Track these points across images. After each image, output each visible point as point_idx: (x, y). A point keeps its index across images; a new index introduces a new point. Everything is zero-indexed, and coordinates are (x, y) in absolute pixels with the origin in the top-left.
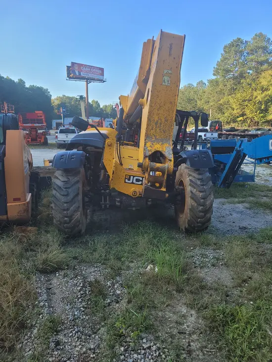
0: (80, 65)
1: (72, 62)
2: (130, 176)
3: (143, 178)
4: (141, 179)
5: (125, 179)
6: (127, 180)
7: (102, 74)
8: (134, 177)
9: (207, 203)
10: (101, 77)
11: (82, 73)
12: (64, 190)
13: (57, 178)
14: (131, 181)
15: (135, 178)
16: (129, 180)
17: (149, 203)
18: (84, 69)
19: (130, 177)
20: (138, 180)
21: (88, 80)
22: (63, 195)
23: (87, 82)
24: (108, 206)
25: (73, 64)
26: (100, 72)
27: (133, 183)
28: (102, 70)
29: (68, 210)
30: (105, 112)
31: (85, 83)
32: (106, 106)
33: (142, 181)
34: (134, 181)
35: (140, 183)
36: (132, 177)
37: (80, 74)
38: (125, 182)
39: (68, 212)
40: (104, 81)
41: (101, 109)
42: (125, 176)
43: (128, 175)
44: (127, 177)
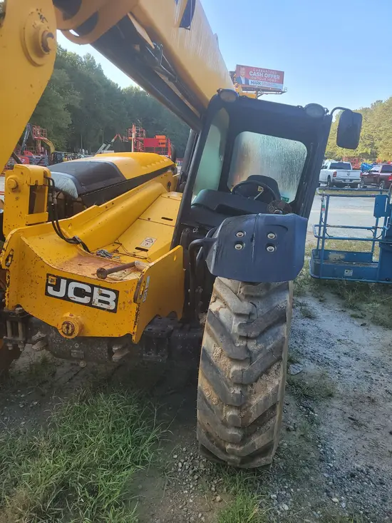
0: (248, 69)
1: (237, 65)
2: (59, 279)
3: (92, 286)
4: (88, 289)
5: (47, 285)
6: (50, 289)
7: (281, 81)
8: (69, 281)
9: (254, 402)
10: (278, 86)
11: (250, 81)
14: (61, 293)
15: (73, 285)
16: (57, 288)
17: (116, 357)
18: (254, 74)
19: (59, 282)
20: (79, 292)
21: (259, 91)
23: (257, 93)
25: (239, 67)
26: (278, 77)
27: (66, 298)
28: (281, 74)
33: (91, 295)
34: (71, 294)
35: (86, 300)
36: (63, 283)
37: (247, 82)
38: (47, 294)
40: (283, 92)
42: (46, 278)
43: (54, 276)
44: (52, 281)
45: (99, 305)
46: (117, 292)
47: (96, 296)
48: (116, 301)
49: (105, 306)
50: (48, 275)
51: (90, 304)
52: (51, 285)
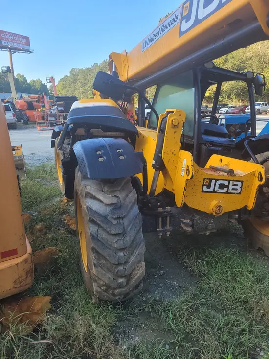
2: (210, 180)
3: (229, 181)
4: (226, 183)
5: (204, 185)
6: (205, 188)
7: (28, 44)
8: (216, 180)
11: (3, 41)
12: (115, 222)
13: (94, 198)
14: (211, 189)
15: (219, 182)
16: (209, 187)
18: (6, 36)
19: (210, 182)
21: (12, 50)
22: (116, 235)
23: (10, 52)
24: (169, 233)
27: (214, 192)
29: (126, 262)
30: (33, 87)
31: (8, 53)
32: (34, 81)
33: (228, 187)
34: (217, 189)
35: (225, 190)
38: (203, 191)
39: (127, 267)
40: (31, 52)
41: (29, 84)
42: (203, 181)
43: (208, 179)
44: (207, 182)
45: (232, 192)
46: (242, 182)
47: (231, 187)
48: (241, 187)
49: (235, 192)
50: (205, 179)
51: (227, 193)
52: (205, 185)
